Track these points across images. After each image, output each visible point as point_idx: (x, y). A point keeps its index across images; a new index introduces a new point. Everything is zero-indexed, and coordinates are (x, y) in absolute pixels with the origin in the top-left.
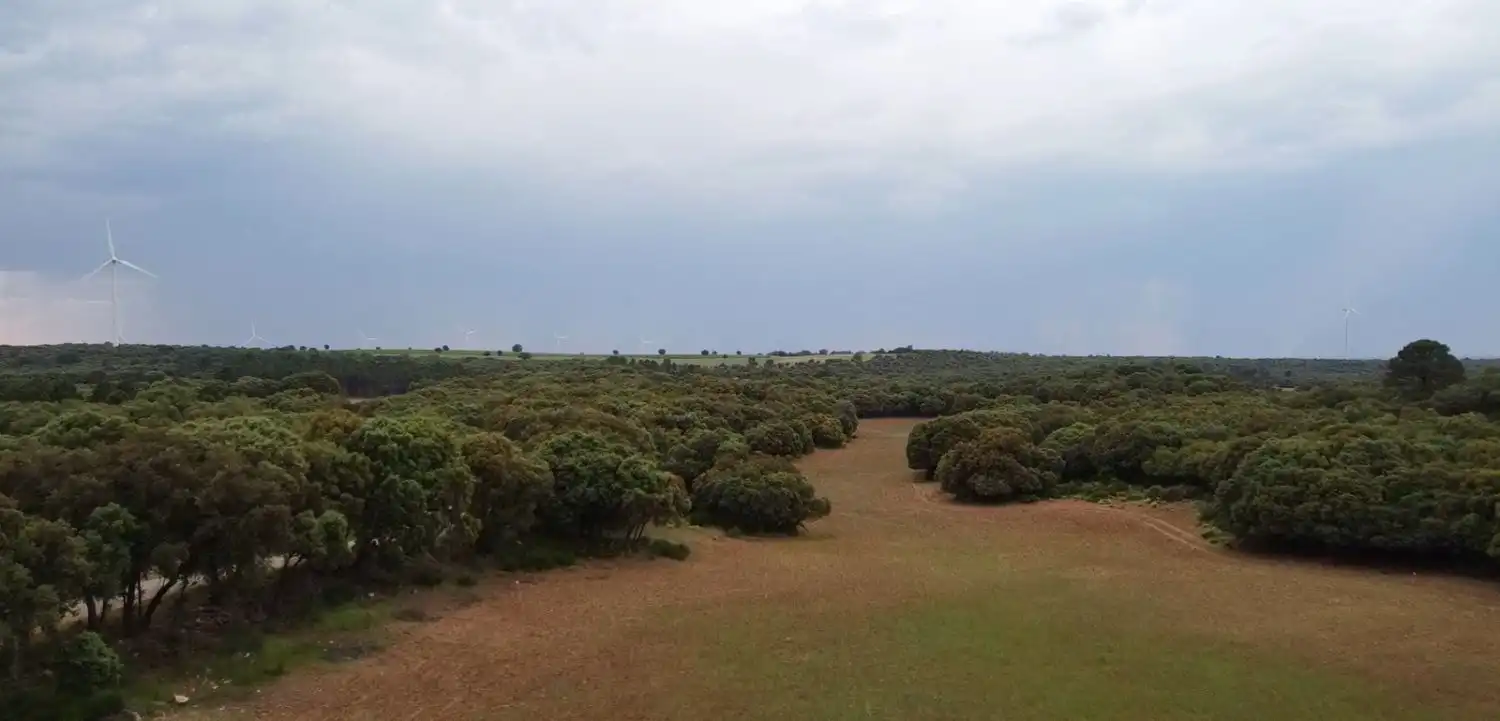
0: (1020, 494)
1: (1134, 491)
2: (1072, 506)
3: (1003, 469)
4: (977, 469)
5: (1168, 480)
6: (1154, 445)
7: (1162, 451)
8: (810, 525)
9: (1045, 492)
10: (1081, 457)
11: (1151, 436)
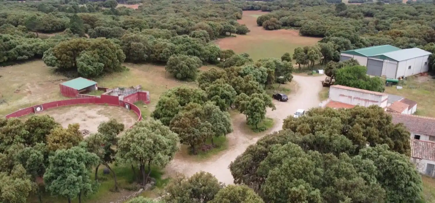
0: (276, 29)
1: (292, 28)
2: (283, 30)
3: (273, 25)
4: (269, 25)
5: (297, 26)
6: (296, 21)
7: (297, 22)
8: (247, 33)
9: (279, 28)
10: (286, 23)
11: (296, 19)
